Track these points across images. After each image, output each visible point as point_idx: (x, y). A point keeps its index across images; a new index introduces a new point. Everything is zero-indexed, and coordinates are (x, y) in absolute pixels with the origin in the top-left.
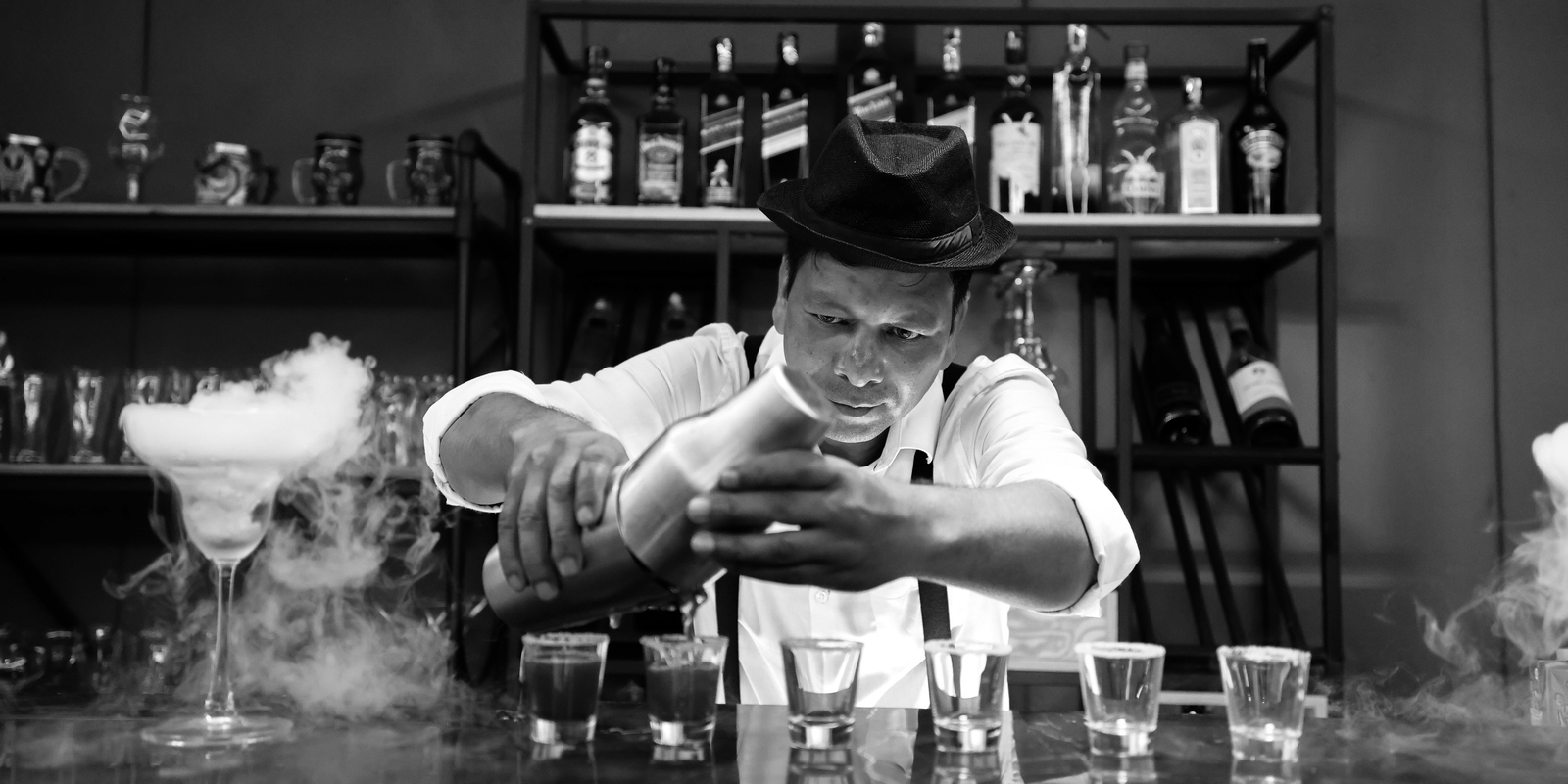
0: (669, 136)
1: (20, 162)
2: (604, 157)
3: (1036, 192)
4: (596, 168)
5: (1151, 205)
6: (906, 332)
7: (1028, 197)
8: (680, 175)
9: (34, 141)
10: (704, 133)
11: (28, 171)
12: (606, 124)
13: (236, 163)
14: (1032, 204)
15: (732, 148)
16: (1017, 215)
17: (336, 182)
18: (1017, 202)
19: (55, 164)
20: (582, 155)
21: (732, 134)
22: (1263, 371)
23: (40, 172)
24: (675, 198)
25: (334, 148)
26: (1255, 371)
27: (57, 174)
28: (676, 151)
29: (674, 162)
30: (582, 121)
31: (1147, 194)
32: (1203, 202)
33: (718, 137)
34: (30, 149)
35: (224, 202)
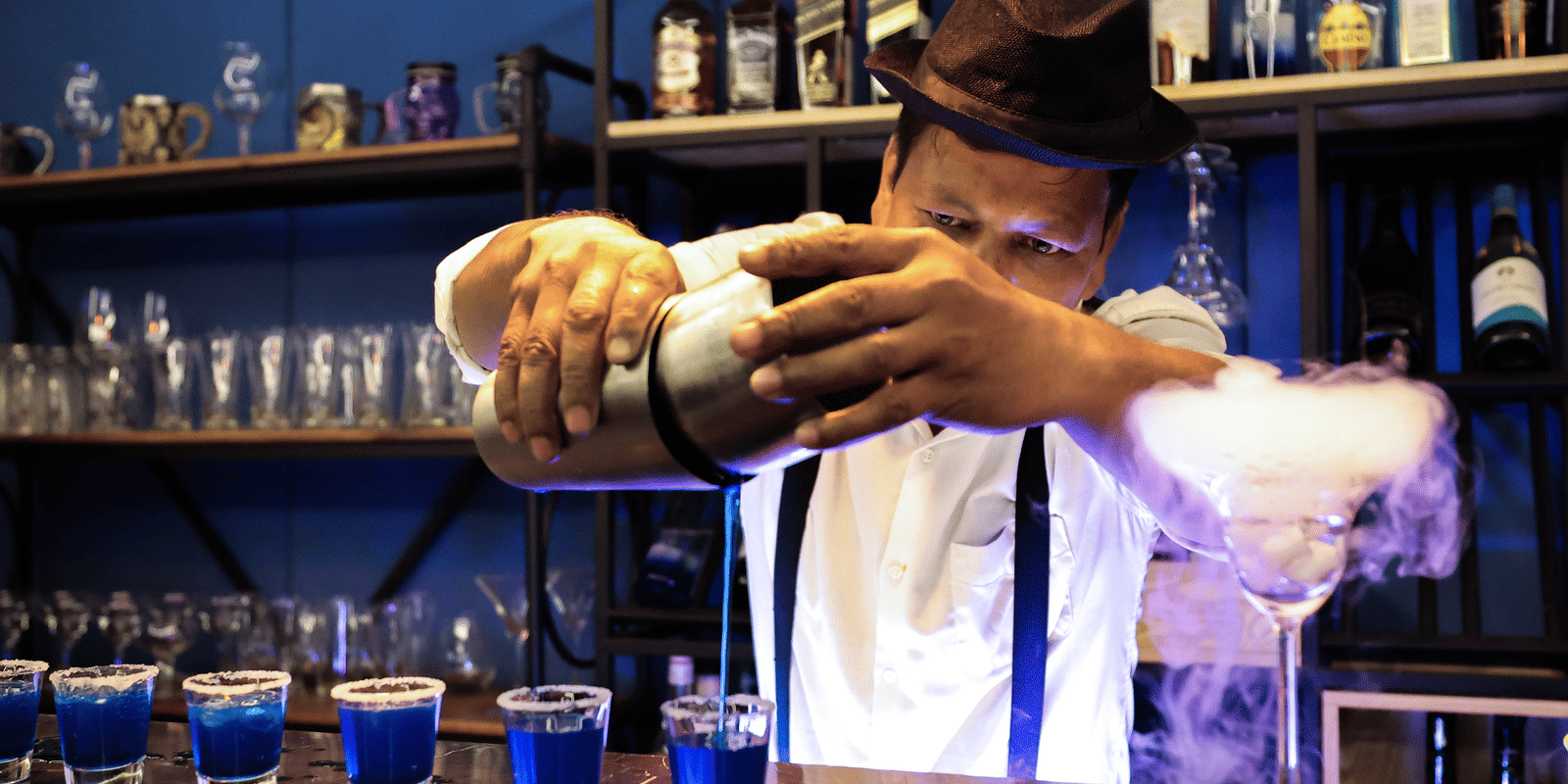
0: (758, 27)
1: (142, 123)
2: (691, 62)
3: (1204, 55)
4: (684, 73)
5: (1360, 60)
6: (1044, 244)
7: (1196, 62)
8: (773, 74)
9: (157, 100)
10: (800, 20)
11: (151, 132)
12: (693, 21)
13: (330, 103)
14: (1202, 71)
15: (832, 34)
16: (1181, 87)
17: (426, 115)
18: (1183, 69)
19: (179, 120)
20: (666, 60)
21: (830, 18)
22: (1511, 271)
23: (163, 132)
24: (770, 100)
25: (426, 77)
26: (1500, 273)
27: (181, 133)
28: (767, 45)
29: (765, 58)
30: (666, 20)
31: (1355, 44)
32: (1430, 49)
33: (815, 24)
34: (151, 109)
35: (319, 147)
